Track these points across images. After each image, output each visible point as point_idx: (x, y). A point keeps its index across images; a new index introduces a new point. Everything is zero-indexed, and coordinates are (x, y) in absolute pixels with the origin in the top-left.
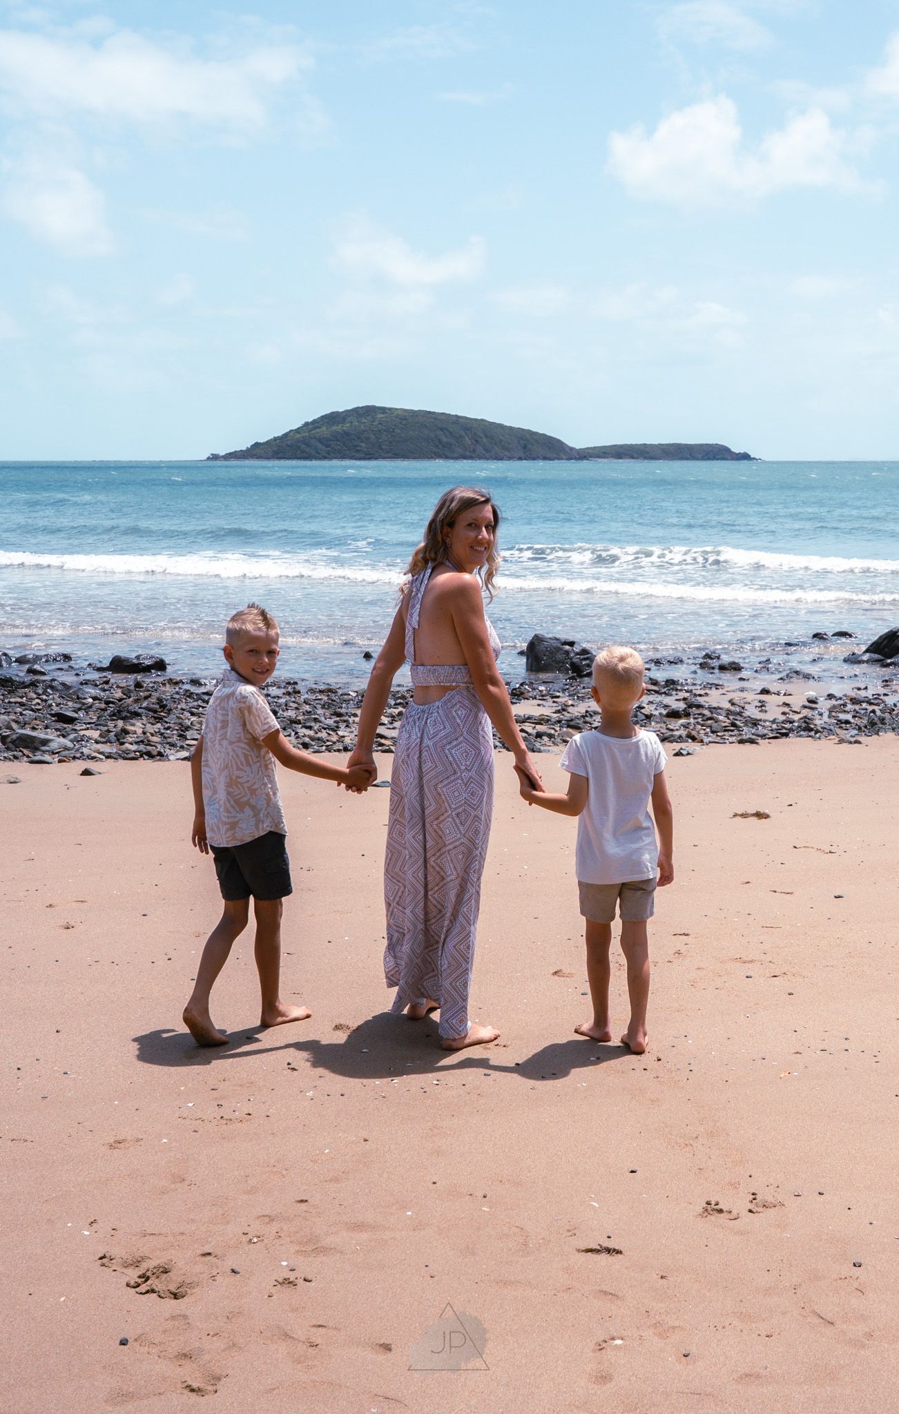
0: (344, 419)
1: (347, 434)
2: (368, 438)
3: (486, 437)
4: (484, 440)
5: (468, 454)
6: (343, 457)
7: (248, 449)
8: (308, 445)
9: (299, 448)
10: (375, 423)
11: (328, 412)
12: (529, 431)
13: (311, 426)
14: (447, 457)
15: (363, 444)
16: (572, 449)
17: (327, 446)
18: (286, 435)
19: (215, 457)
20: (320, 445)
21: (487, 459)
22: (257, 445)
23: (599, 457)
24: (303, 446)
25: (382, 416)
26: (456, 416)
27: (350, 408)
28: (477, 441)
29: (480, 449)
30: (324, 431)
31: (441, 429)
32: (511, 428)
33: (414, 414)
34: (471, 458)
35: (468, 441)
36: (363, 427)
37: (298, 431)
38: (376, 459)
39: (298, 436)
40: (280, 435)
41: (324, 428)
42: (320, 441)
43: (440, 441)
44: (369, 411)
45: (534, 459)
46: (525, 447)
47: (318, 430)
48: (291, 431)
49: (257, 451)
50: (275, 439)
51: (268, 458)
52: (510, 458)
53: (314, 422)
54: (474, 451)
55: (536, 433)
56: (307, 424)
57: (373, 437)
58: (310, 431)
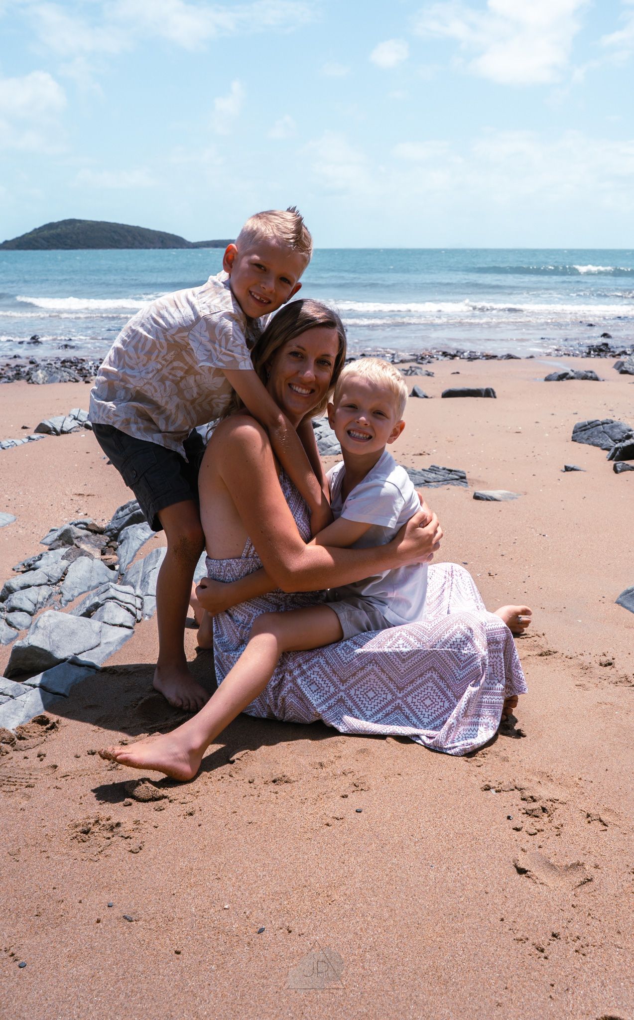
0: (58, 226)
1: (59, 235)
2: (72, 237)
3: (140, 236)
4: (139, 238)
5: (130, 246)
6: (57, 248)
8: (38, 242)
9: (32, 243)
10: (76, 229)
11: (47, 222)
12: (165, 233)
13: (38, 231)
14: (118, 248)
15: (69, 241)
16: (188, 242)
17: (48, 242)
18: (23, 236)
20: (43, 242)
21: (141, 248)
22: (6, 242)
23: (205, 247)
24: (35, 242)
25: (79, 224)
26: (123, 225)
27: (60, 219)
28: (135, 239)
29: (136, 243)
30: (46, 233)
31: (114, 232)
32: (154, 231)
33: (98, 222)
34: (132, 248)
35: (129, 238)
36: (68, 231)
37: (30, 233)
38: (77, 249)
39: (31, 236)
40: (19, 234)
41: (45, 232)
42: (43, 239)
43: (113, 239)
44: (72, 222)
45: (168, 248)
46: (162, 242)
47: (42, 233)
48: (27, 234)
50: (17, 238)
51: (12, 249)
52: (154, 248)
53: (40, 228)
54: (133, 244)
55: (169, 233)
56: (35, 230)
57: (74, 237)
58: (37, 233)
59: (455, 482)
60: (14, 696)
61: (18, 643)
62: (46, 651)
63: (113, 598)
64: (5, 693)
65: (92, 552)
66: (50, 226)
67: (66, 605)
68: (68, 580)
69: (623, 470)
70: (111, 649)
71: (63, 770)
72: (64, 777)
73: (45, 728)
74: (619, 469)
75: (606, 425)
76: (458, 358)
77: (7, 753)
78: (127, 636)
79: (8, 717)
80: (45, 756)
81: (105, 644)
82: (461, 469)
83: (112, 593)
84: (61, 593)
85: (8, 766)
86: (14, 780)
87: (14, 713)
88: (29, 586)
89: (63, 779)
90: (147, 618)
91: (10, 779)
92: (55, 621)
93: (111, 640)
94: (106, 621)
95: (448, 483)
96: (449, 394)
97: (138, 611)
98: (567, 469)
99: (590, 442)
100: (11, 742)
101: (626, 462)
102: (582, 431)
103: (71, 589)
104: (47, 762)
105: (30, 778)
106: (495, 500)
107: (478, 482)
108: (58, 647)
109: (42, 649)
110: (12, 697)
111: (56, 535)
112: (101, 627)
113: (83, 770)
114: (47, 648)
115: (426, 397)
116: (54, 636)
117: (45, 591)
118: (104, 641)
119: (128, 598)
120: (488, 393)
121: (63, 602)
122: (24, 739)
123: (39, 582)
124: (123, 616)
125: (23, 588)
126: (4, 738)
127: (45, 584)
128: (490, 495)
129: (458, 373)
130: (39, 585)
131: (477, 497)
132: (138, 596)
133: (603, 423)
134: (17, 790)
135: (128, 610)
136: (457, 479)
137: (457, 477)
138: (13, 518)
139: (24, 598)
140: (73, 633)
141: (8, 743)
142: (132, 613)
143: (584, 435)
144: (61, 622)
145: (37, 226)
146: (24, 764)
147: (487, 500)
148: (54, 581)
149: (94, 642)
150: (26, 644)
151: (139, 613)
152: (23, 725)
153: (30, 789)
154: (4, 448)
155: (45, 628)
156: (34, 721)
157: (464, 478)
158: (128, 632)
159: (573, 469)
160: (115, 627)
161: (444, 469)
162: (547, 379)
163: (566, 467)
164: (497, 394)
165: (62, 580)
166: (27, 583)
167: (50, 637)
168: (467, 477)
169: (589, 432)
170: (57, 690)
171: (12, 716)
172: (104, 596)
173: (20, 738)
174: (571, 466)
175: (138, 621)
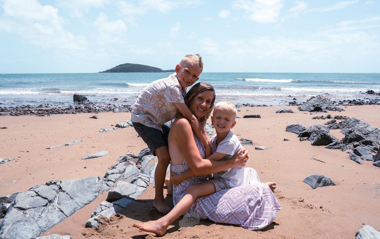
0: (123, 65)
1: (123, 68)
3: (148, 68)
5: (145, 71)
6: (123, 72)
7: (106, 71)
8: (117, 70)
9: (115, 71)
10: (128, 66)
12: (155, 68)
14: (141, 72)
15: (126, 70)
16: (163, 70)
17: (120, 70)
19: (100, 72)
20: (119, 70)
21: (148, 72)
22: (108, 70)
23: (168, 72)
24: (116, 70)
25: (130, 65)
26: (143, 65)
27: (124, 63)
29: (147, 70)
31: (140, 67)
32: (152, 67)
33: (135, 64)
34: (145, 72)
35: (145, 69)
36: (126, 67)
37: (115, 68)
38: (129, 72)
40: (112, 68)
42: (119, 69)
44: (127, 64)
45: (156, 72)
46: (155, 70)
49: (108, 71)
50: (111, 69)
52: (152, 72)
53: (118, 66)
55: (157, 68)
56: (116, 66)
57: (128, 69)
58: (117, 67)
59: (249, 144)
60: (109, 207)
61: (110, 191)
62: (119, 193)
63: (140, 178)
64: (106, 206)
65: (133, 164)
66: (121, 65)
67: (125, 180)
68: (126, 172)
69: (303, 140)
70: (140, 194)
71: (124, 231)
72: (125, 233)
73: (119, 218)
74: (301, 140)
75: (297, 126)
76: (248, 106)
77: (107, 225)
78: (144, 190)
79: (107, 214)
80: (119, 226)
81: (138, 192)
82: (251, 140)
83: (140, 176)
84: (123, 176)
85: (107, 229)
86: (109, 234)
87: (109, 213)
88: (114, 173)
89: (125, 234)
90: (151, 185)
91: (108, 233)
92: (122, 184)
93: (139, 191)
94: (138, 185)
95: (247, 144)
96: (246, 117)
97: (148, 182)
98: (285, 140)
99: (292, 132)
100: (108, 222)
101: (304, 138)
102: (289, 128)
103: (127, 175)
104: (119, 228)
105: (114, 233)
106: (262, 149)
107: (256, 144)
108: (123, 192)
109: (118, 193)
110: (108, 207)
111: (122, 158)
112: (136, 187)
113: (131, 232)
114: (120, 192)
115: (238, 118)
116: (122, 189)
117: (118, 175)
118: (137, 191)
119: (145, 178)
120: (258, 117)
121: (124, 179)
122: (112, 221)
123: (116, 172)
124: (143, 184)
125: (112, 174)
126: (106, 220)
127: (119, 173)
128: (260, 148)
129: (248, 110)
130: (117, 173)
131: (256, 149)
132: (148, 178)
133: (296, 126)
134: (110, 237)
135: (145, 182)
136: (250, 143)
137: (250, 142)
138: (108, 153)
139: (112, 177)
140: (128, 188)
141: (107, 222)
142: (146, 183)
143: (290, 129)
144: (124, 184)
145: (117, 66)
146: (112, 229)
147: (260, 149)
148: (121, 172)
149: (134, 191)
150: (113, 191)
151: (148, 183)
152: (112, 217)
153: (114, 237)
154: (106, 132)
155: (119, 186)
156: (115, 216)
157: (252, 142)
158: (145, 189)
159: (287, 140)
160: (141, 187)
161: (245, 140)
162: (277, 112)
163: (284, 139)
164: (261, 117)
165: (124, 172)
166: (113, 172)
167: (120, 189)
168: (253, 142)
169: (291, 128)
170: (122, 206)
171: (109, 214)
172: (137, 177)
173: (111, 221)
174: (286, 139)
175: (148, 186)
